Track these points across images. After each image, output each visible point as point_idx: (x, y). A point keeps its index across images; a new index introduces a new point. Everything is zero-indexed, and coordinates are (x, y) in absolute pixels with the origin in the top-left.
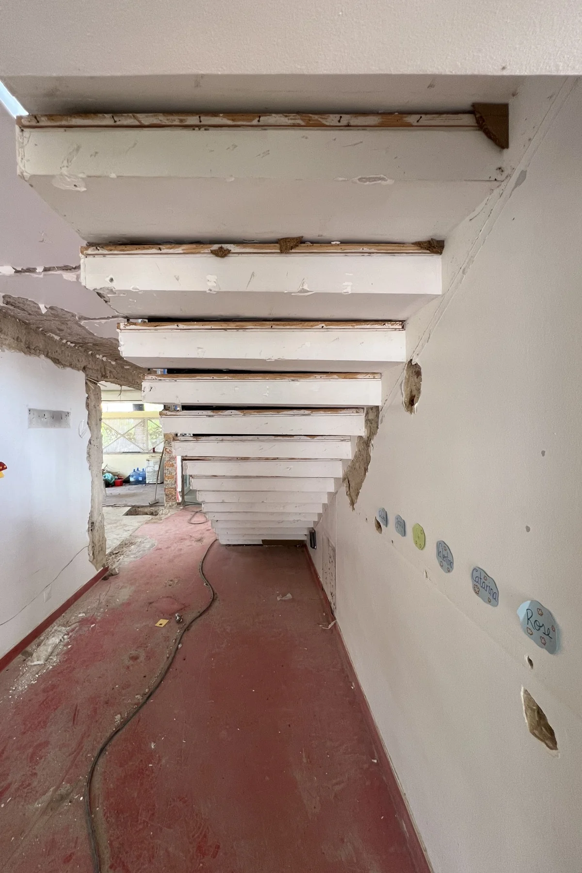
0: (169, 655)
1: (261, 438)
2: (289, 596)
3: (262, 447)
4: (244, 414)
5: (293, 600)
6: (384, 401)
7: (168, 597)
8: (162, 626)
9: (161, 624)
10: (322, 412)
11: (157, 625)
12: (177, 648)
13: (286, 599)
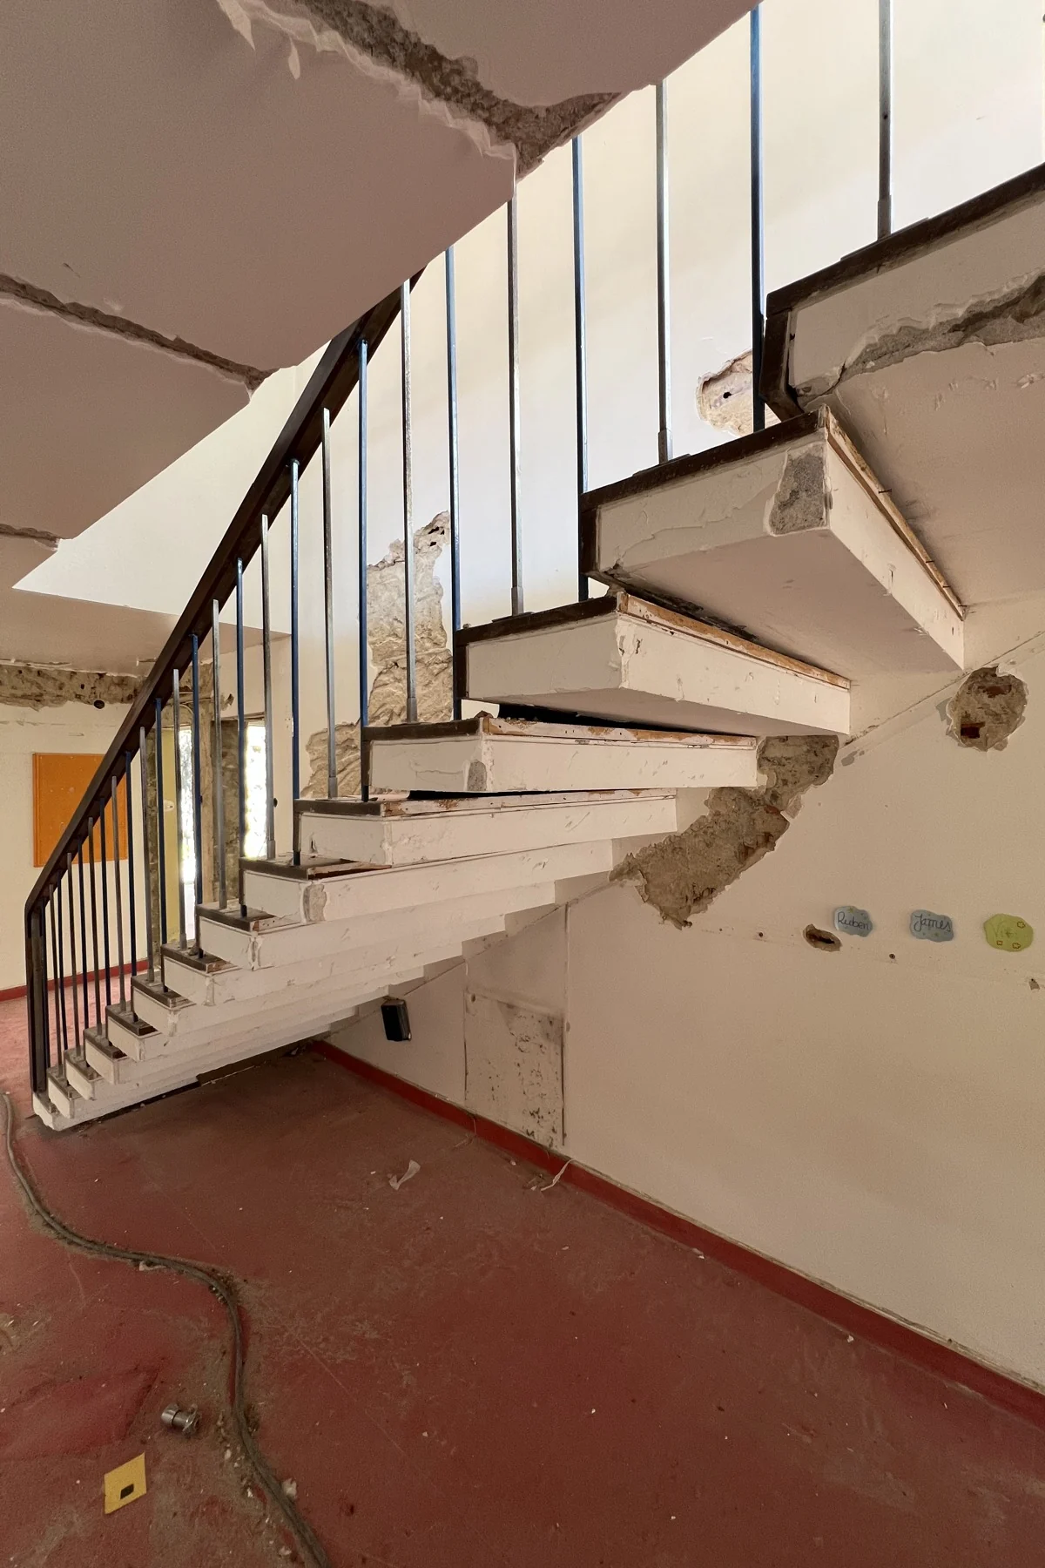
0: (290, 1544)
1: (570, 797)
2: (414, 1166)
3: (569, 820)
4: (639, 739)
5: (424, 1170)
6: (865, 728)
7: (34, 1392)
8: (140, 1490)
9: (127, 1491)
10: (723, 742)
11: (113, 1502)
12: (291, 1502)
13: (410, 1176)
